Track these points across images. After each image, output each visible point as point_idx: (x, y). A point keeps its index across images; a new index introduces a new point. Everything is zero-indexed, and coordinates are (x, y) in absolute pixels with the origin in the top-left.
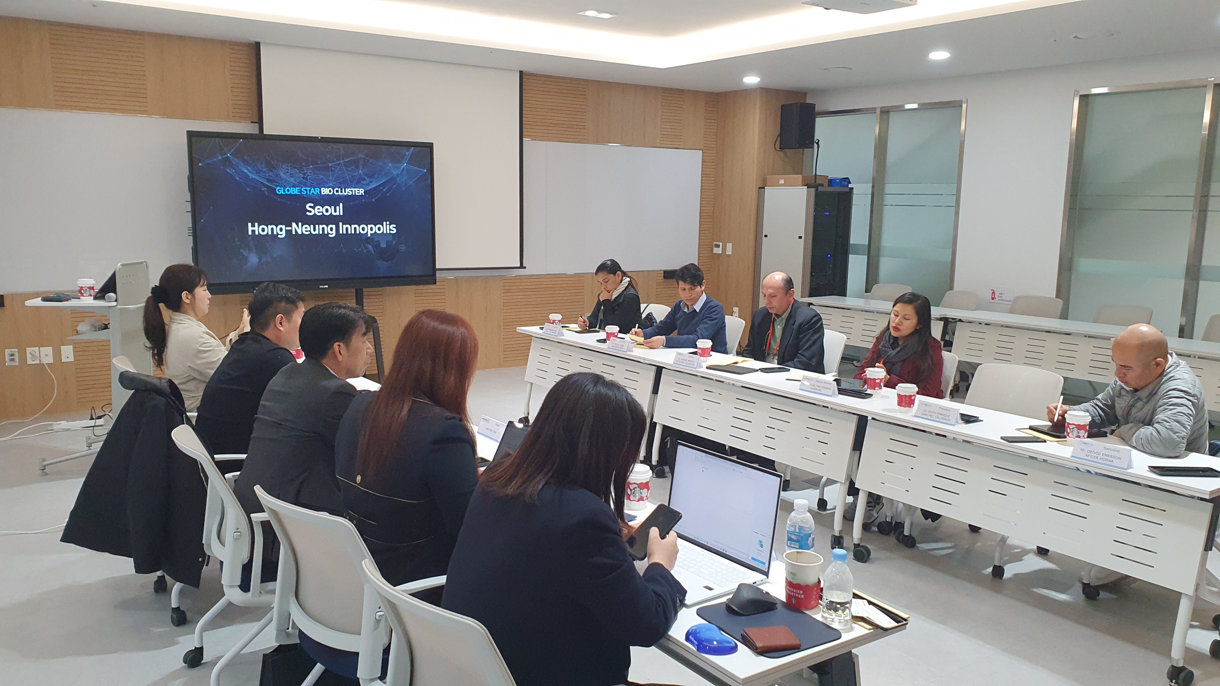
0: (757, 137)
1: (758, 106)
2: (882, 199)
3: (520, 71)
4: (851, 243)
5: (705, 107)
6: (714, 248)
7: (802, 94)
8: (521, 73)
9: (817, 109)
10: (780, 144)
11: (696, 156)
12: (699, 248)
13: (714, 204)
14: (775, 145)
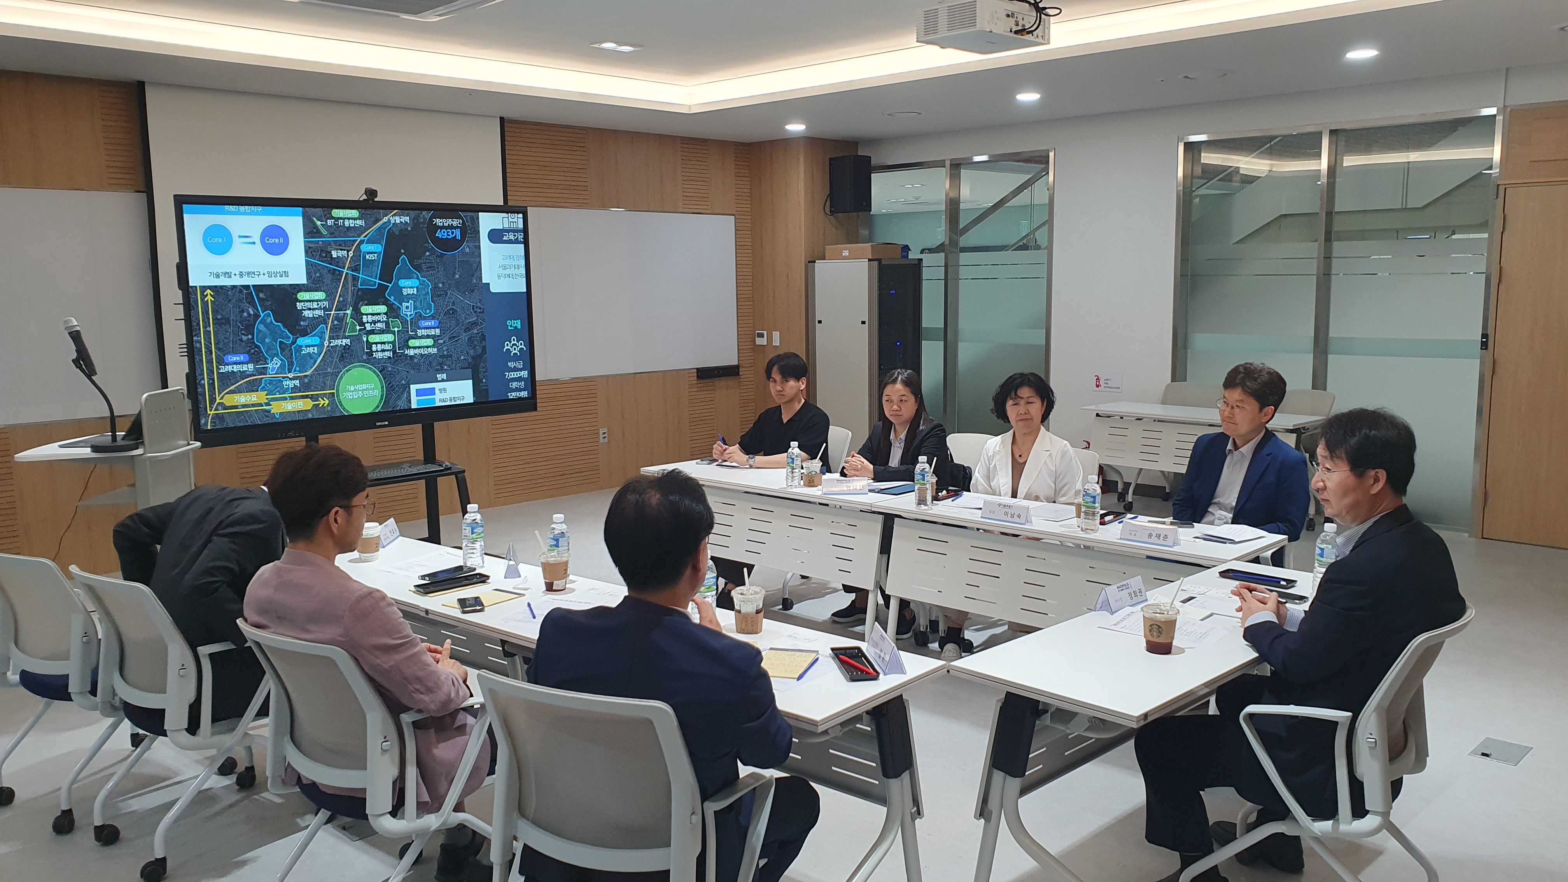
0: (803, 198)
1: (802, 159)
2: (957, 273)
3: (500, 118)
4: (923, 326)
5: (736, 161)
6: (757, 339)
7: (852, 143)
8: (502, 119)
9: (874, 162)
10: (831, 208)
11: (729, 222)
12: (738, 338)
13: (753, 283)
14: (824, 208)
